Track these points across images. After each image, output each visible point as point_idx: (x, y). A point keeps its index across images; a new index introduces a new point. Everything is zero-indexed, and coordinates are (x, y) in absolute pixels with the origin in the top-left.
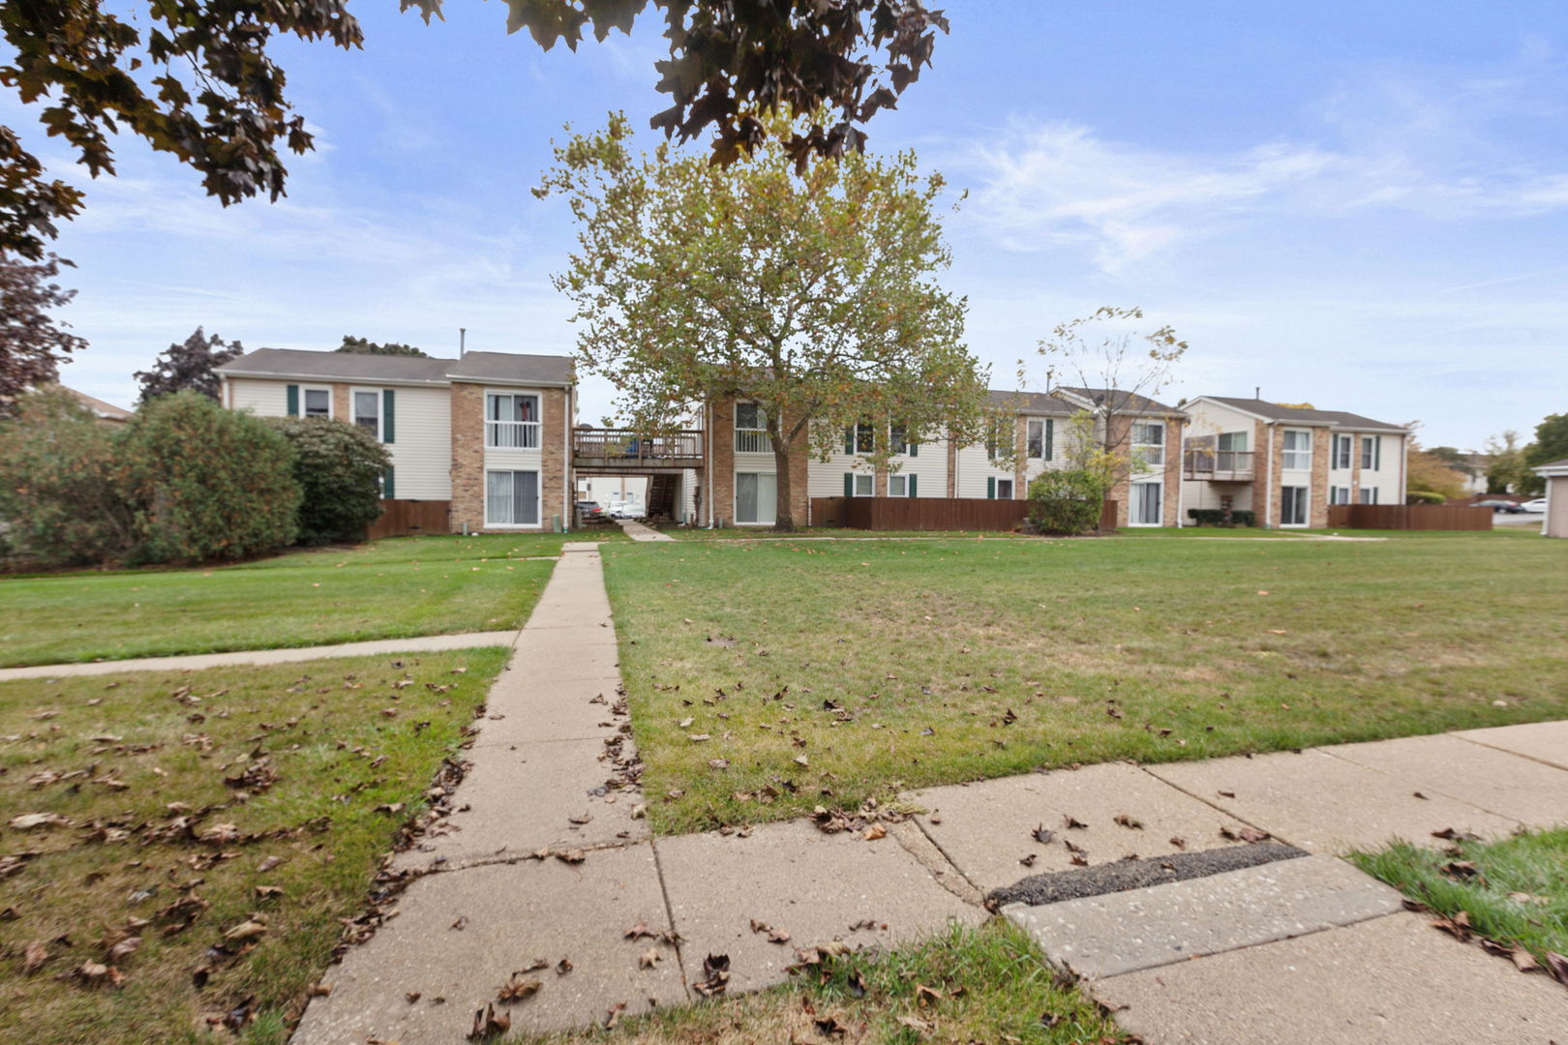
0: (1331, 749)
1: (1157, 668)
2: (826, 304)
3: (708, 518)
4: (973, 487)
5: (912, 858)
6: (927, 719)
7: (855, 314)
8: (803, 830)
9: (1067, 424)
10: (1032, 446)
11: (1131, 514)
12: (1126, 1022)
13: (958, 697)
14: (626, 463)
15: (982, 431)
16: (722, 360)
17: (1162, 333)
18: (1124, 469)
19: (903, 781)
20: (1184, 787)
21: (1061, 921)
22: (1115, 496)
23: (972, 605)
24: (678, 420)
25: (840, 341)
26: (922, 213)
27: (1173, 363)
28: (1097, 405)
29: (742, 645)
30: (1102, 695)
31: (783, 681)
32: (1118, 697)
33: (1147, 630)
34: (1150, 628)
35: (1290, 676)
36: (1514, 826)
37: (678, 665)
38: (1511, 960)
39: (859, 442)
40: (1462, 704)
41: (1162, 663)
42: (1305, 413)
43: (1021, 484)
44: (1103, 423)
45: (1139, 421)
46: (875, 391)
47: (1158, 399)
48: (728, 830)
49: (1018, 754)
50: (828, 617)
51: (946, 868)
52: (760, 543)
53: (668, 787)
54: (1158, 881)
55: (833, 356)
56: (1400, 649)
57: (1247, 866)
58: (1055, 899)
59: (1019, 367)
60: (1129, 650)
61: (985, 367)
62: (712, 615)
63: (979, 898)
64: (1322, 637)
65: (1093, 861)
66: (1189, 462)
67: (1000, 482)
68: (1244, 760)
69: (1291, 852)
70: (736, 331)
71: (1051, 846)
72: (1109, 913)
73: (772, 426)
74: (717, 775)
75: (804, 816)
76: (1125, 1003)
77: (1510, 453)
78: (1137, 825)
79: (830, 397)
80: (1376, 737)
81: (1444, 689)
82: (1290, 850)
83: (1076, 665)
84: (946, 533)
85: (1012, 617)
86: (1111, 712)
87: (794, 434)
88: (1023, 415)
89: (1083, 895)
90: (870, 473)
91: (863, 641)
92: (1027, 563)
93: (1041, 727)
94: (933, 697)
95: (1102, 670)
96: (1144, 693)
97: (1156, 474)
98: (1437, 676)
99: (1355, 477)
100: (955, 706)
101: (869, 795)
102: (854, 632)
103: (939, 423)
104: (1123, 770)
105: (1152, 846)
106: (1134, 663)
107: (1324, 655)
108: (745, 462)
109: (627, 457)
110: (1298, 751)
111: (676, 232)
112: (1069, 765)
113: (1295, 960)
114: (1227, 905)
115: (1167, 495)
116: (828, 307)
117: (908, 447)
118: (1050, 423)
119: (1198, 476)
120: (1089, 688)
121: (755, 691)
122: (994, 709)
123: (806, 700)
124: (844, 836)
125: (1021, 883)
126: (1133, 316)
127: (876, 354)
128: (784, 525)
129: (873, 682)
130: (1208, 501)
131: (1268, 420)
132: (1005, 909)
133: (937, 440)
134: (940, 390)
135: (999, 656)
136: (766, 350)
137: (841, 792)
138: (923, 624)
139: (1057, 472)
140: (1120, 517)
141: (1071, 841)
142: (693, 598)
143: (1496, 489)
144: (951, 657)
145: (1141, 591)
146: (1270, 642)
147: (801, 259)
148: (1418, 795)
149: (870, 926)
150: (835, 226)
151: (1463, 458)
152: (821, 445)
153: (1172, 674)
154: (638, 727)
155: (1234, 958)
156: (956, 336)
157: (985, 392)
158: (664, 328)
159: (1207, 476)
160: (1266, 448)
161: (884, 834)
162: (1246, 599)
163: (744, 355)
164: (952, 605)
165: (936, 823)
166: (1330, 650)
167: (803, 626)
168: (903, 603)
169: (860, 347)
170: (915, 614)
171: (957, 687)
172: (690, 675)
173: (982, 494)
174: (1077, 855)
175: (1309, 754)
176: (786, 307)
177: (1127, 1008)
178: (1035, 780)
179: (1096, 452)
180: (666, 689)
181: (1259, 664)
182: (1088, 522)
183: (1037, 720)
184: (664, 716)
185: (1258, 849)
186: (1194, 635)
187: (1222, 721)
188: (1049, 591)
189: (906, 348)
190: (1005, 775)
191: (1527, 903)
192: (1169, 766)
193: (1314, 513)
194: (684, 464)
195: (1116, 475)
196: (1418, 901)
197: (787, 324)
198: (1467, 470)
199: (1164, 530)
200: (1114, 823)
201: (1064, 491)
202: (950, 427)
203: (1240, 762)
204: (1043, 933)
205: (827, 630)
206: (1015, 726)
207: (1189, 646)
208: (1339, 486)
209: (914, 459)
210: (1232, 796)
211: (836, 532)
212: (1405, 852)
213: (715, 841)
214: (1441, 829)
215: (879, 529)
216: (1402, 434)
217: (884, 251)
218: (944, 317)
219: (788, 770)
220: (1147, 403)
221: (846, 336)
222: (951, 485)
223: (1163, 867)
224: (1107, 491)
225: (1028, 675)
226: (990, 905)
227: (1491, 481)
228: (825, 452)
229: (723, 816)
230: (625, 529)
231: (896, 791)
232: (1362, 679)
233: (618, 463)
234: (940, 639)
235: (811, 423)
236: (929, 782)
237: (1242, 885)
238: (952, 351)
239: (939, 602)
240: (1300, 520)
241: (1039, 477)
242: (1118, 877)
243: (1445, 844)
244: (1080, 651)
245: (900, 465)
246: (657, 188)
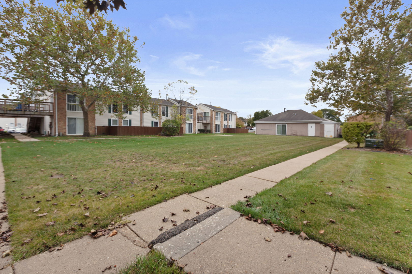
0: (226, 182)
1: (192, 168)
2: (101, 67)
3: (55, 133)
4: (147, 124)
5: (126, 239)
6: (132, 192)
7: (111, 71)
8: (87, 239)
9: (171, 108)
10: (163, 113)
11: (186, 131)
12: (186, 269)
13: (142, 183)
14: (16, 112)
15: (150, 108)
16: (61, 79)
17: (192, 88)
18: (184, 120)
19: (124, 213)
20: (198, 198)
21: (170, 245)
22: (182, 126)
23: (147, 156)
24: (41, 98)
25: (106, 79)
26: (131, 46)
27: (194, 95)
28: (178, 104)
29: (66, 176)
30: (180, 177)
31: (82, 187)
32: (184, 177)
33: (190, 159)
34: (191, 158)
35: (218, 166)
36: (256, 192)
37: (36, 187)
38: (258, 222)
39: (113, 110)
40: (246, 168)
41: (193, 167)
42: (219, 109)
43: (160, 123)
44: (180, 108)
45: (188, 108)
46: (118, 95)
47: (191, 103)
48: (52, 249)
49: (159, 197)
50: (101, 163)
51: (137, 239)
52: (77, 141)
53: (24, 239)
54: (193, 225)
55: (104, 83)
56: (236, 158)
57: (212, 215)
58: (168, 239)
59: (159, 92)
60: (186, 164)
61: (150, 91)
62: (54, 167)
63: (147, 245)
64: (223, 157)
65: (178, 224)
66: (198, 118)
67: (155, 122)
68: (211, 188)
69: (221, 209)
70: (66, 70)
71: (167, 222)
72: (182, 238)
73: (81, 103)
74: (49, 228)
75: (87, 235)
76: (186, 264)
77: (250, 118)
78: (188, 211)
79: (103, 95)
80: (234, 178)
81: (244, 166)
82: (220, 208)
83: (174, 170)
84: (140, 136)
85: (158, 159)
86: (182, 181)
87: (90, 106)
88: (160, 105)
89: (176, 235)
90: (117, 119)
91: (113, 170)
92: (162, 144)
93: (165, 188)
94: (135, 185)
95: (180, 170)
96: (190, 175)
97: (191, 121)
98: (242, 163)
99: (228, 122)
100: (141, 186)
101: (112, 221)
102: (110, 167)
103: (138, 105)
104: (185, 196)
105: (192, 215)
106: (187, 167)
107: (224, 161)
108: (70, 114)
109: (16, 110)
110: (220, 184)
111: (39, 31)
112: (172, 198)
113: (222, 236)
114: (208, 226)
115: (194, 126)
116: (102, 68)
117: (129, 112)
118: (167, 108)
119: (200, 122)
120: (177, 176)
121: (70, 193)
122: (152, 185)
123: (91, 193)
124: (102, 238)
125: (159, 237)
126: (186, 83)
127: (118, 84)
128: (86, 134)
129: (115, 183)
130: (202, 128)
131: (213, 110)
132: (154, 247)
133: (137, 110)
134: (138, 97)
135: (154, 170)
136: (79, 78)
137: (102, 222)
138: (132, 162)
139: (169, 120)
140: (184, 131)
141: (173, 220)
142: (46, 161)
143: (249, 126)
144: (141, 172)
145: (188, 149)
146: (215, 159)
147: (92, 51)
148: (241, 190)
149: (110, 268)
150: (103, 43)
151: (244, 119)
152: (99, 110)
153: (195, 169)
154: (11, 216)
155: (210, 240)
156: (142, 82)
157: (150, 98)
158: (34, 65)
159: (201, 122)
160: (212, 116)
161: (116, 233)
162: (210, 150)
163: (70, 79)
164: (141, 156)
165: (134, 225)
166: (225, 160)
167: (91, 167)
168: (126, 157)
169: (112, 81)
170: (130, 160)
171: (141, 181)
172: (41, 191)
173: (150, 125)
174: (174, 223)
175: (223, 184)
176: (86, 65)
177: (186, 265)
178: (163, 204)
179: (178, 115)
180: (28, 198)
181: (213, 164)
182: (177, 132)
183: (164, 186)
184: (26, 209)
185: (214, 210)
186: (200, 159)
187: (206, 179)
188: (167, 151)
189: (128, 83)
190: (155, 205)
191: (259, 209)
192: (195, 193)
193: (221, 130)
194: (44, 114)
195: (183, 121)
196: (243, 214)
197: (87, 70)
198: (245, 122)
199: (193, 134)
200: (183, 211)
201: (171, 125)
202: (141, 107)
203: (210, 188)
204: (165, 251)
205: (100, 168)
206: (158, 189)
207: (198, 162)
208: (225, 124)
209: (130, 115)
210: (208, 198)
211: (105, 136)
212: (240, 203)
213: (46, 256)
214: (245, 196)
215: (120, 135)
216: (235, 114)
217: (120, 54)
218: (139, 76)
219: (81, 219)
220: (189, 104)
221: (108, 78)
222: (142, 123)
223: (195, 221)
224: (181, 125)
225: (162, 174)
226: (150, 247)
227: (248, 124)
228: (101, 112)
229: (50, 244)
230: (16, 137)
231: (121, 217)
232: (231, 165)
233: (12, 112)
234: (137, 167)
235: (96, 103)
236: (132, 212)
237: (211, 220)
238: (141, 86)
239: (137, 156)
240: (219, 132)
241: (165, 121)
242: (184, 227)
243: (246, 199)
244: (175, 166)
245: (126, 117)
246: (30, 13)
